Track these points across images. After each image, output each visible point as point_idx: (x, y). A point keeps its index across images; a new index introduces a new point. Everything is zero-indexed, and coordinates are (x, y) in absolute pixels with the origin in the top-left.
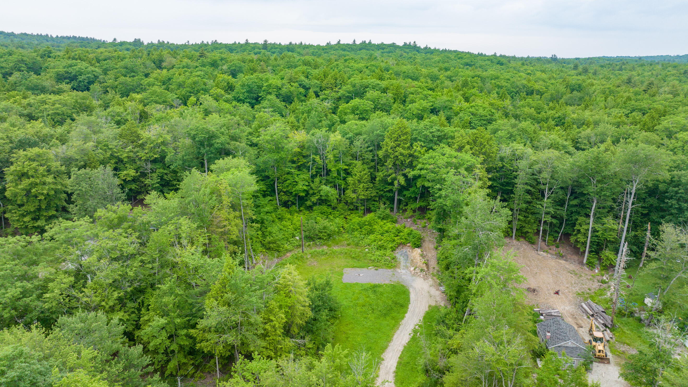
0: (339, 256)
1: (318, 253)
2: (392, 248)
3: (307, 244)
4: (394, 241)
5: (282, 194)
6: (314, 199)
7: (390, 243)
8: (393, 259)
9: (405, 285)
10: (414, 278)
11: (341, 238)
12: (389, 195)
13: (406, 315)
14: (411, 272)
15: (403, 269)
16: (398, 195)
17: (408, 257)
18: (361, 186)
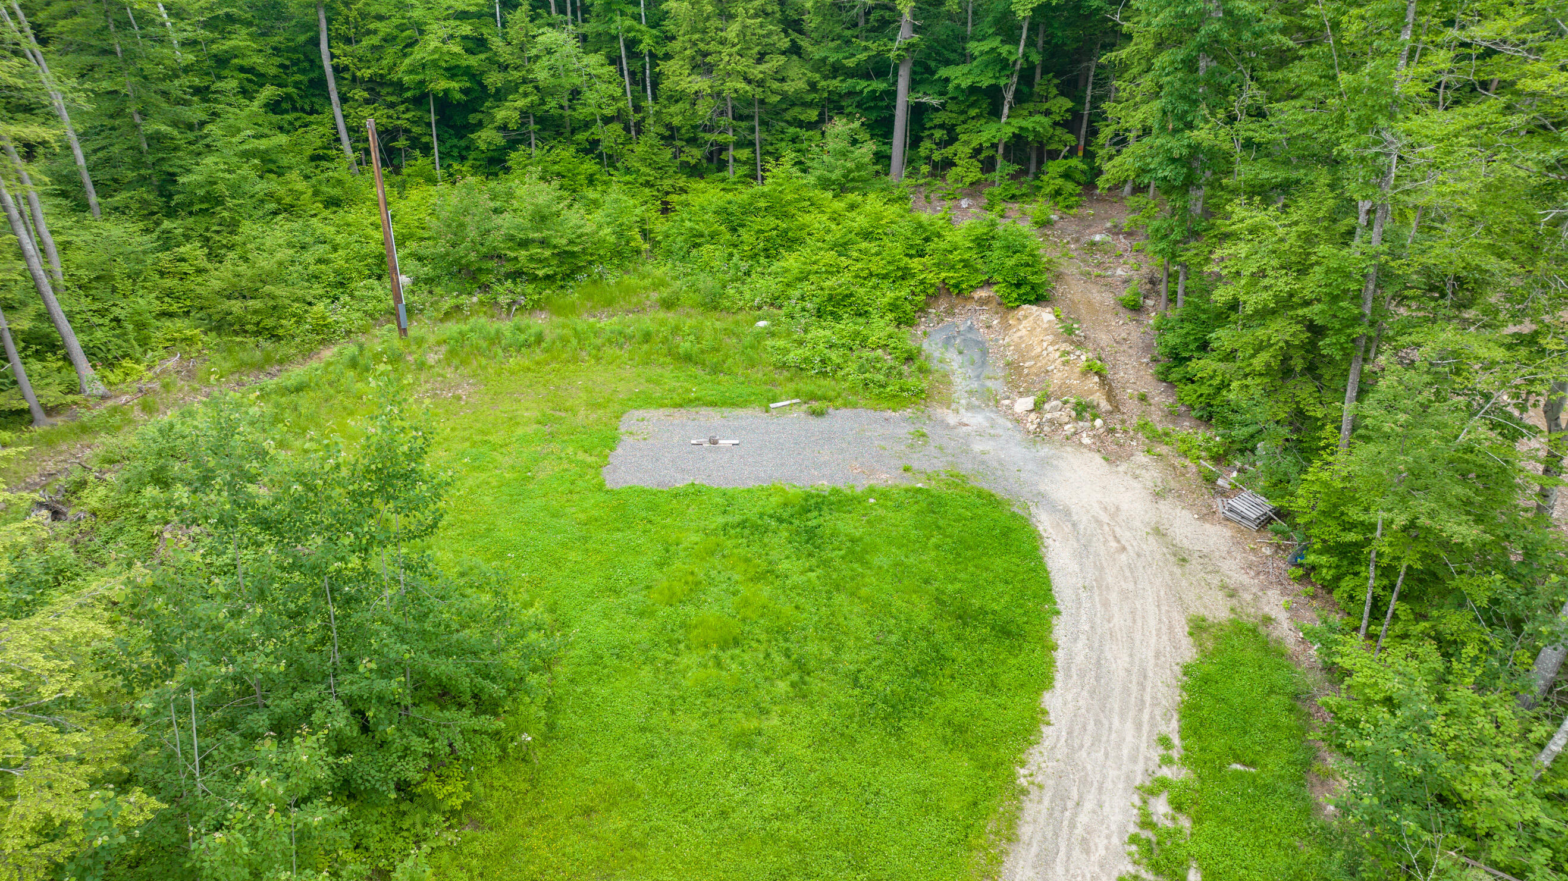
0: (609, 351)
1: (495, 339)
2: (893, 307)
3: (448, 303)
4: (906, 274)
5: (360, 94)
6: (507, 113)
7: (885, 284)
8: (909, 359)
9: (1000, 494)
10: (1045, 451)
11: (631, 280)
12: (863, 86)
13: (1051, 700)
14: (1018, 421)
15: (970, 407)
16: (914, 85)
17: (985, 353)
18: (732, 31)
